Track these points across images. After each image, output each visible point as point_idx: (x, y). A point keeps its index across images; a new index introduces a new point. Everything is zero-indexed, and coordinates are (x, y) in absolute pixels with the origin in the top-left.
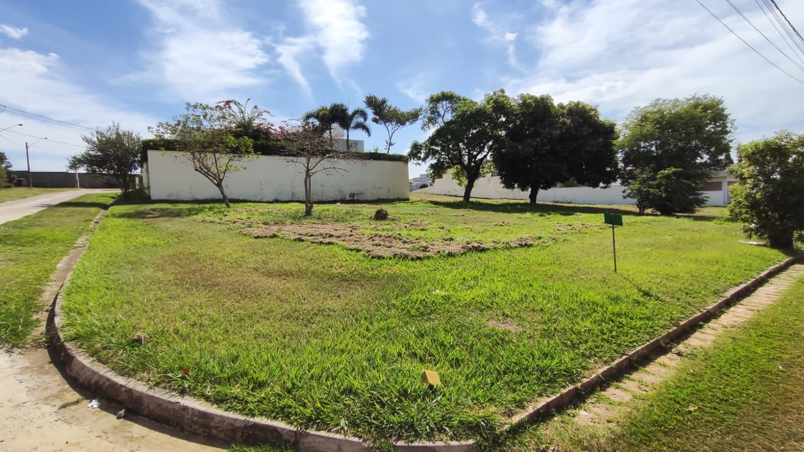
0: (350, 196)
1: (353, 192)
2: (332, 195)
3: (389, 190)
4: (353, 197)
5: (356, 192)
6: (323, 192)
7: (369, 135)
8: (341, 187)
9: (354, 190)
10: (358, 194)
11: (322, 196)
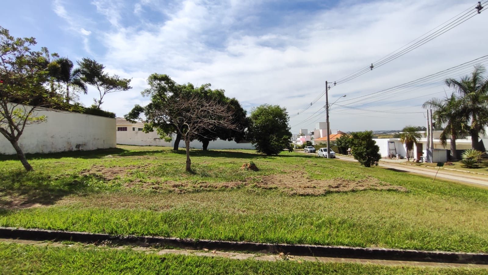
0: (76, 147)
1: (79, 143)
2: (61, 146)
3: (104, 141)
4: (79, 148)
5: (81, 143)
6: (53, 144)
7: (86, 93)
8: (69, 138)
9: (80, 141)
10: (83, 145)
11: (52, 148)
